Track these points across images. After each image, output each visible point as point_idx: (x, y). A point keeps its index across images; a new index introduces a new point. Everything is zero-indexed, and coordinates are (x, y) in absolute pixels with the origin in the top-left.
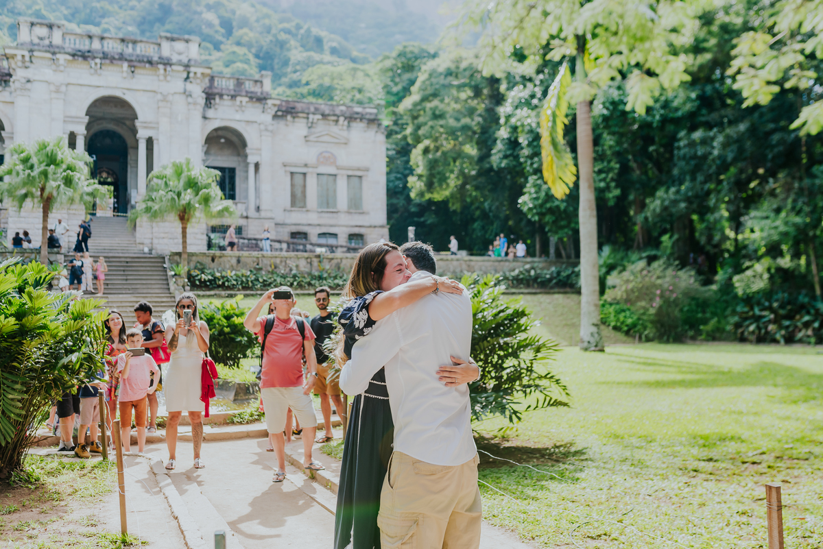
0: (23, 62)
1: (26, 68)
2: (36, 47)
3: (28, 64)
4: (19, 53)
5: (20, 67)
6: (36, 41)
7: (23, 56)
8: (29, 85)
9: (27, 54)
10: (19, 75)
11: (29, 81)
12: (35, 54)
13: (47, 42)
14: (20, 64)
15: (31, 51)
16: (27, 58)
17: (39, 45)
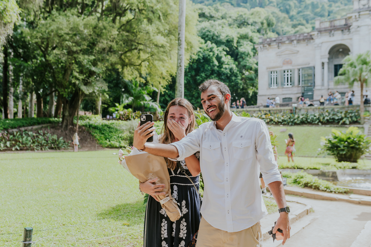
0: (356, 18)
1: (358, 21)
2: (361, 10)
3: (358, 19)
4: (353, 15)
5: (355, 21)
6: (362, 7)
7: (356, 16)
8: (358, 29)
9: (357, 14)
10: (355, 25)
11: (358, 27)
12: (361, 13)
13: (367, 6)
14: (354, 20)
15: (359, 12)
16: (357, 16)
17: (363, 9)
